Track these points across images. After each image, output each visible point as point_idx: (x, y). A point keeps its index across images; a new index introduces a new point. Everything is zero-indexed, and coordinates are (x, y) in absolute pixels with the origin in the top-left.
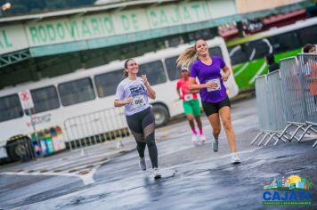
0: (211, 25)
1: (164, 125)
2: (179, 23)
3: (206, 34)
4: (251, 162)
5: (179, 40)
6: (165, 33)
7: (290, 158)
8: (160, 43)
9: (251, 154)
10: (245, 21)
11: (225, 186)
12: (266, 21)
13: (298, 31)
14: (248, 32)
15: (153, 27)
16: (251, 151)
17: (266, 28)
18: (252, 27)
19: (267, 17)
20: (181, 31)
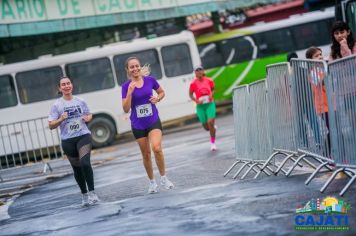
0: (177, 14)
1: (108, 144)
2: (135, 9)
3: (170, 25)
4: (222, 199)
5: (134, 32)
6: (115, 21)
7: (275, 197)
8: (107, 35)
9: (222, 189)
10: (222, 11)
11: (187, 231)
12: (251, 13)
13: (291, 28)
14: (226, 26)
15: (99, 12)
16: (223, 185)
17: (250, 21)
18: (231, 20)
19: (253, 8)
20: (137, 20)
